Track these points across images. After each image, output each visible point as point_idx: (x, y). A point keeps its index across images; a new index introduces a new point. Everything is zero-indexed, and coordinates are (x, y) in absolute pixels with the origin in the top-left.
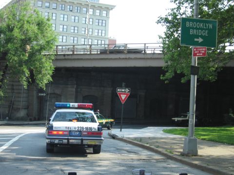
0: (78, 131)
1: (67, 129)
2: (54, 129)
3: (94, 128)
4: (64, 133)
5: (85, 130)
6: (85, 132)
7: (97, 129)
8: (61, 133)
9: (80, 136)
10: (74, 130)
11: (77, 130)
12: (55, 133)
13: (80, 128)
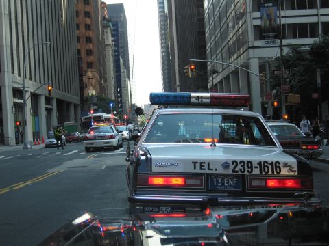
0: (235, 175)
1: (198, 170)
2: (154, 169)
3: (286, 165)
4: (190, 182)
5: (256, 172)
6: (256, 177)
7: (296, 168)
8: (177, 181)
9: (243, 193)
10: (221, 171)
11: (230, 171)
12: (158, 181)
13: (239, 167)
